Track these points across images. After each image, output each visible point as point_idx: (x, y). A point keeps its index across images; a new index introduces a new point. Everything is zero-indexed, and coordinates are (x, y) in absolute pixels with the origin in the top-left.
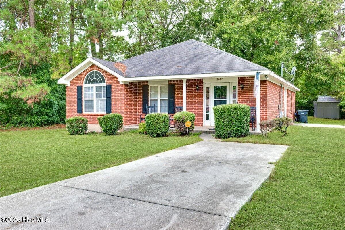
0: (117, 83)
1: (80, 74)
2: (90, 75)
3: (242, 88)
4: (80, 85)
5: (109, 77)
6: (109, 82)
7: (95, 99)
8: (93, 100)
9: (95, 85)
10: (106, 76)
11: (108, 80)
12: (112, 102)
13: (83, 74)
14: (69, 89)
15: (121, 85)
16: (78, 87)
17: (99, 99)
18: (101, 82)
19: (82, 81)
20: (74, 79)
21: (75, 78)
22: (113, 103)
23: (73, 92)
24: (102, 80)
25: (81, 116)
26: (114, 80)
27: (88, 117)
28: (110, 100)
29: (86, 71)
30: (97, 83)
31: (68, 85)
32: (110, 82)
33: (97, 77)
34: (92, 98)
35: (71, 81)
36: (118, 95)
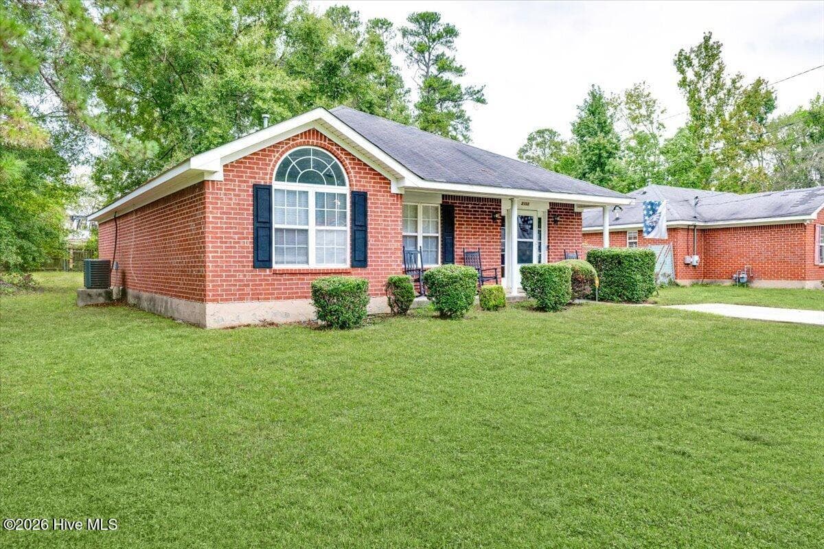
0: (382, 190)
1: (264, 150)
2: (293, 155)
3: (555, 222)
4: (262, 183)
5: (360, 173)
6: (361, 186)
7: (312, 227)
8: (307, 231)
9: (312, 189)
10: (353, 168)
11: (358, 179)
12: (369, 238)
13: (273, 151)
14: (221, 189)
15: (393, 195)
16: (256, 188)
17: (326, 228)
18: (331, 182)
19: (268, 171)
20: (239, 162)
21: (245, 158)
22: (371, 241)
23: (234, 201)
24: (334, 178)
25: (269, 276)
26: (374, 183)
27: (292, 279)
28: (365, 232)
29: (287, 144)
30: (319, 182)
31: (216, 177)
32: (364, 186)
33: (319, 166)
34: (305, 225)
35: (226, 166)
36: (384, 221)
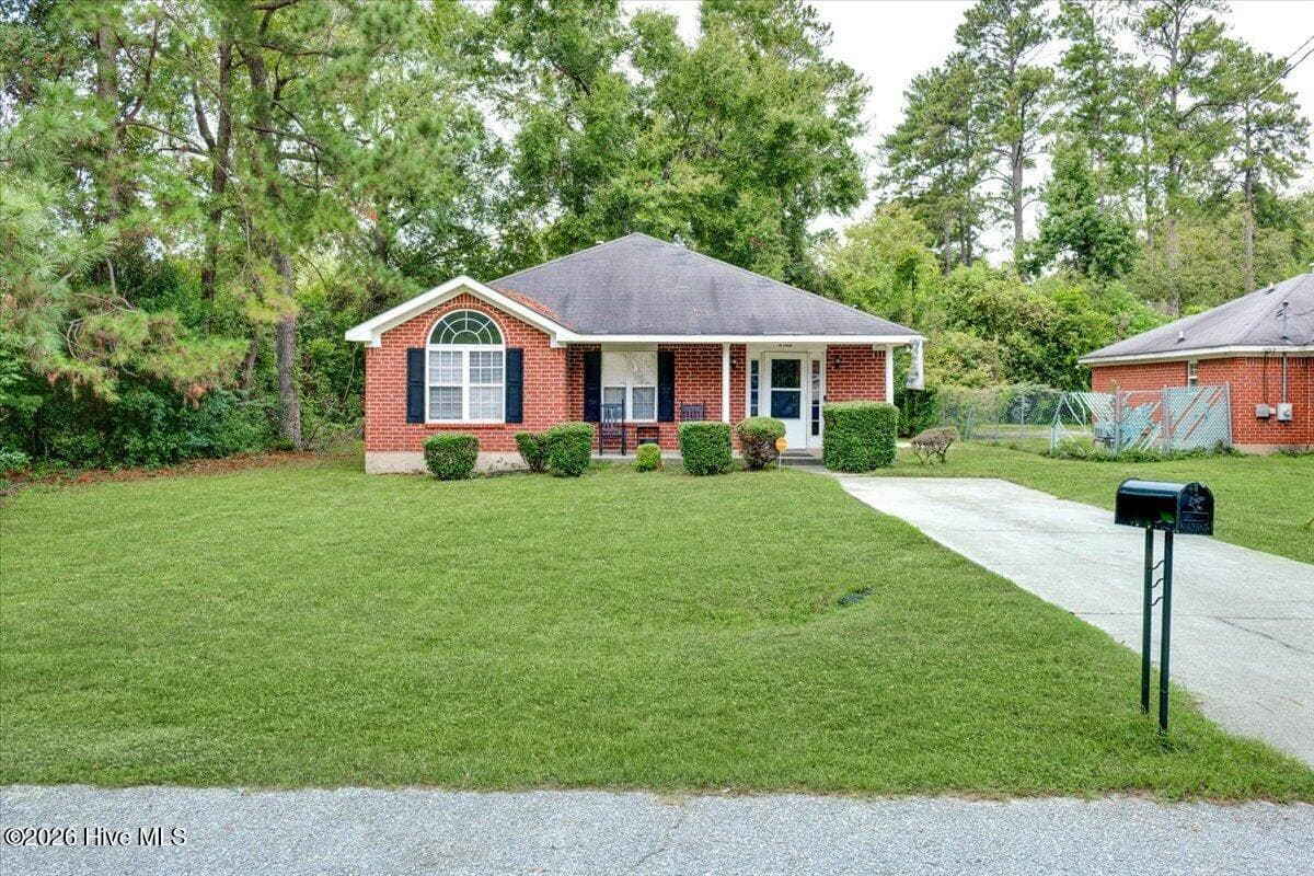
0: (540, 345)
1: (418, 317)
2: (449, 319)
3: (837, 366)
4: (416, 347)
5: (515, 330)
6: (517, 343)
7: (466, 384)
8: (461, 388)
9: (466, 349)
10: (507, 326)
11: (513, 336)
12: (525, 394)
13: (427, 318)
14: (377, 355)
15: (554, 350)
16: (410, 351)
17: (481, 385)
18: (486, 341)
19: (422, 336)
20: (395, 330)
21: (401, 326)
22: (527, 398)
23: (390, 364)
24: (492, 336)
25: (422, 429)
26: (533, 339)
28: (521, 388)
29: (439, 310)
30: (474, 341)
31: (374, 345)
32: (520, 343)
33: (474, 327)
34: (454, 382)
35: (383, 334)
36: (543, 376)
